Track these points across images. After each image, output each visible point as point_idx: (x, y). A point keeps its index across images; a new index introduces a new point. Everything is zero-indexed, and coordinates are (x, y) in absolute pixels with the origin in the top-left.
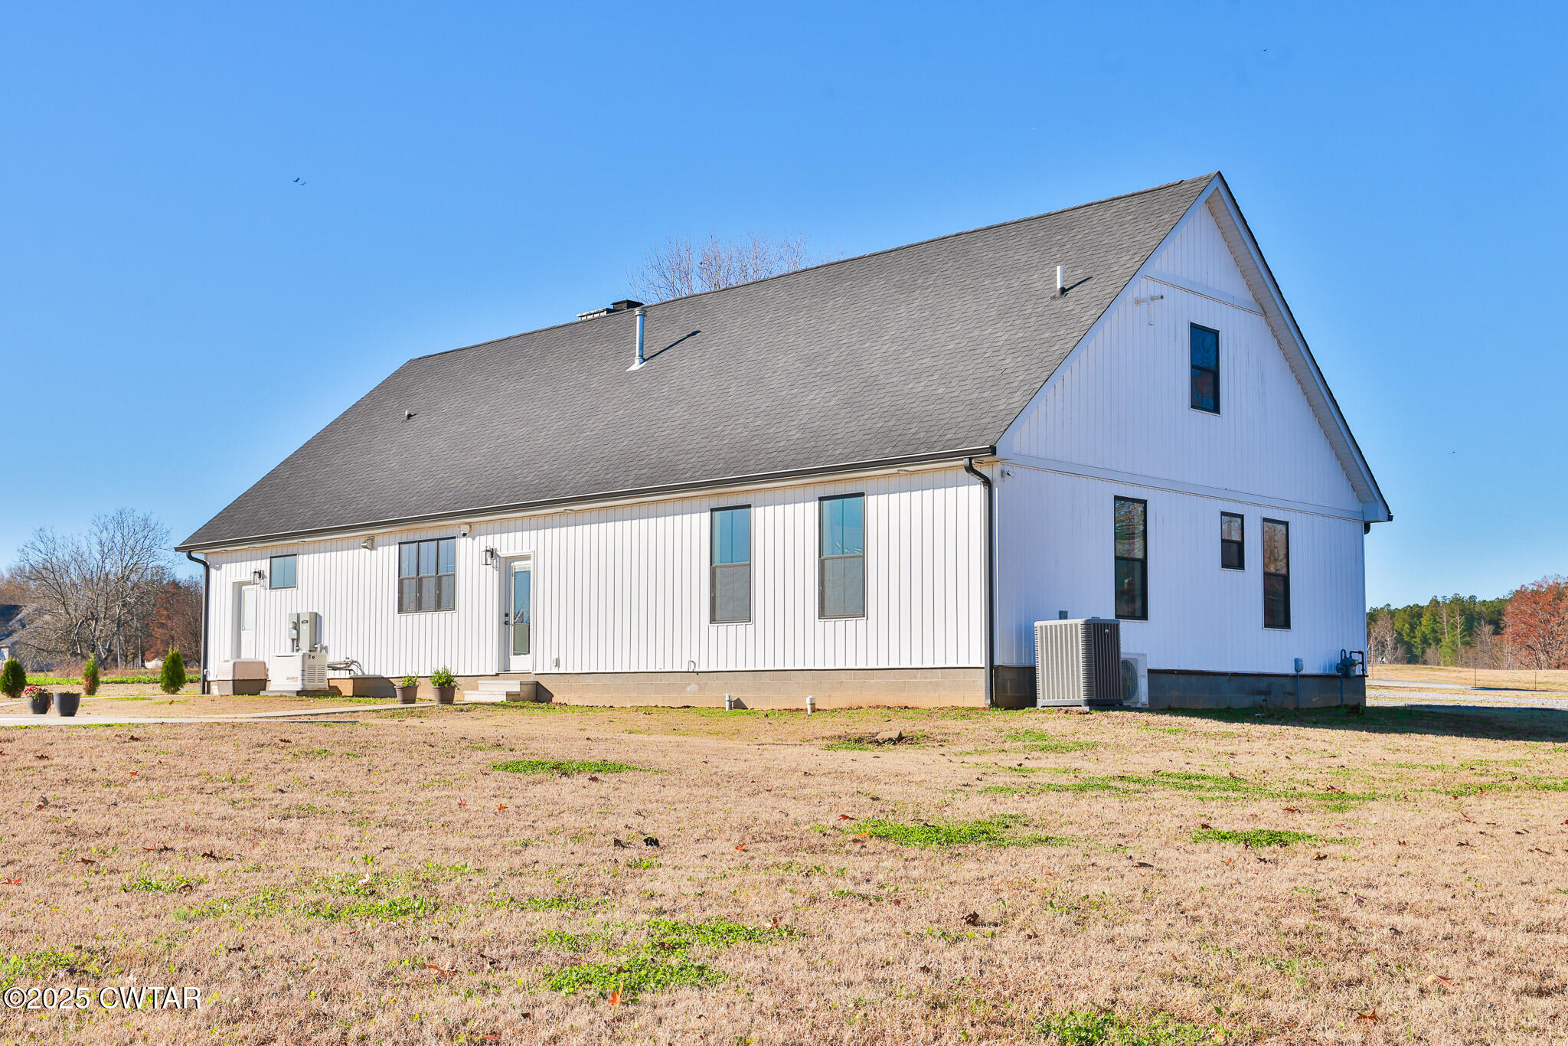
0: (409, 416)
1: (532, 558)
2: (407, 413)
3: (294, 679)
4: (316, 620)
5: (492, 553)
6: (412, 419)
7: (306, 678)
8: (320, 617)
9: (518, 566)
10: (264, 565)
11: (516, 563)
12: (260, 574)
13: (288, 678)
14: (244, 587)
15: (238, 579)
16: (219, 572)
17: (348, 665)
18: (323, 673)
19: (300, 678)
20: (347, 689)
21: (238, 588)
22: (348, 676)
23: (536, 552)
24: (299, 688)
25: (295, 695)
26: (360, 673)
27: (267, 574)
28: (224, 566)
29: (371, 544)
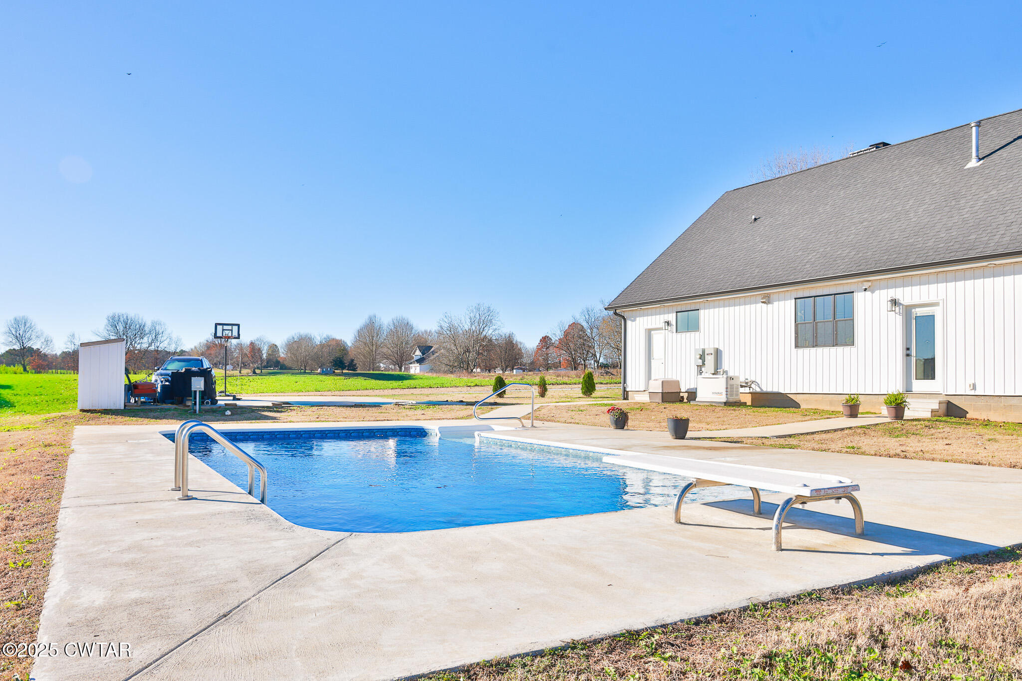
0: (755, 219)
1: (941, 304)
2: (753, 217)
3: (721, 394)
4: (718, 353)
5: (894, 302)
6: (758, 221)
7: (729, 393)
8: (721, 351)
9: (920, 312)
10: (672, 317)
11: (917, 310)
12: (668, 323)
13: (713, 393)
14: (652, 332)
15: (650, 327)
16: (634, 323)
17: (746, 385)
18: (738, 390)
19: (724, 393)
20: (748, 400)
21: (649, 332)
22: (748, 391)
23: (945, 301)
24: (724, 400)
25: (723, 405)
26: (758, 390)
27: (674, 323)
28: (638, 319)
29: (767, 301)
